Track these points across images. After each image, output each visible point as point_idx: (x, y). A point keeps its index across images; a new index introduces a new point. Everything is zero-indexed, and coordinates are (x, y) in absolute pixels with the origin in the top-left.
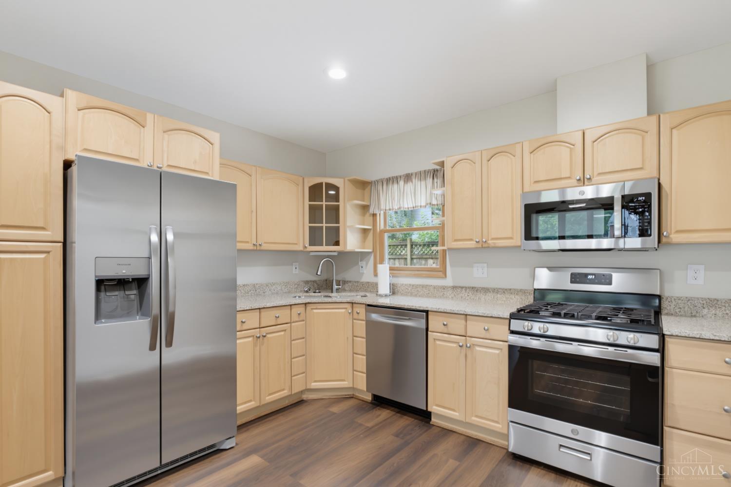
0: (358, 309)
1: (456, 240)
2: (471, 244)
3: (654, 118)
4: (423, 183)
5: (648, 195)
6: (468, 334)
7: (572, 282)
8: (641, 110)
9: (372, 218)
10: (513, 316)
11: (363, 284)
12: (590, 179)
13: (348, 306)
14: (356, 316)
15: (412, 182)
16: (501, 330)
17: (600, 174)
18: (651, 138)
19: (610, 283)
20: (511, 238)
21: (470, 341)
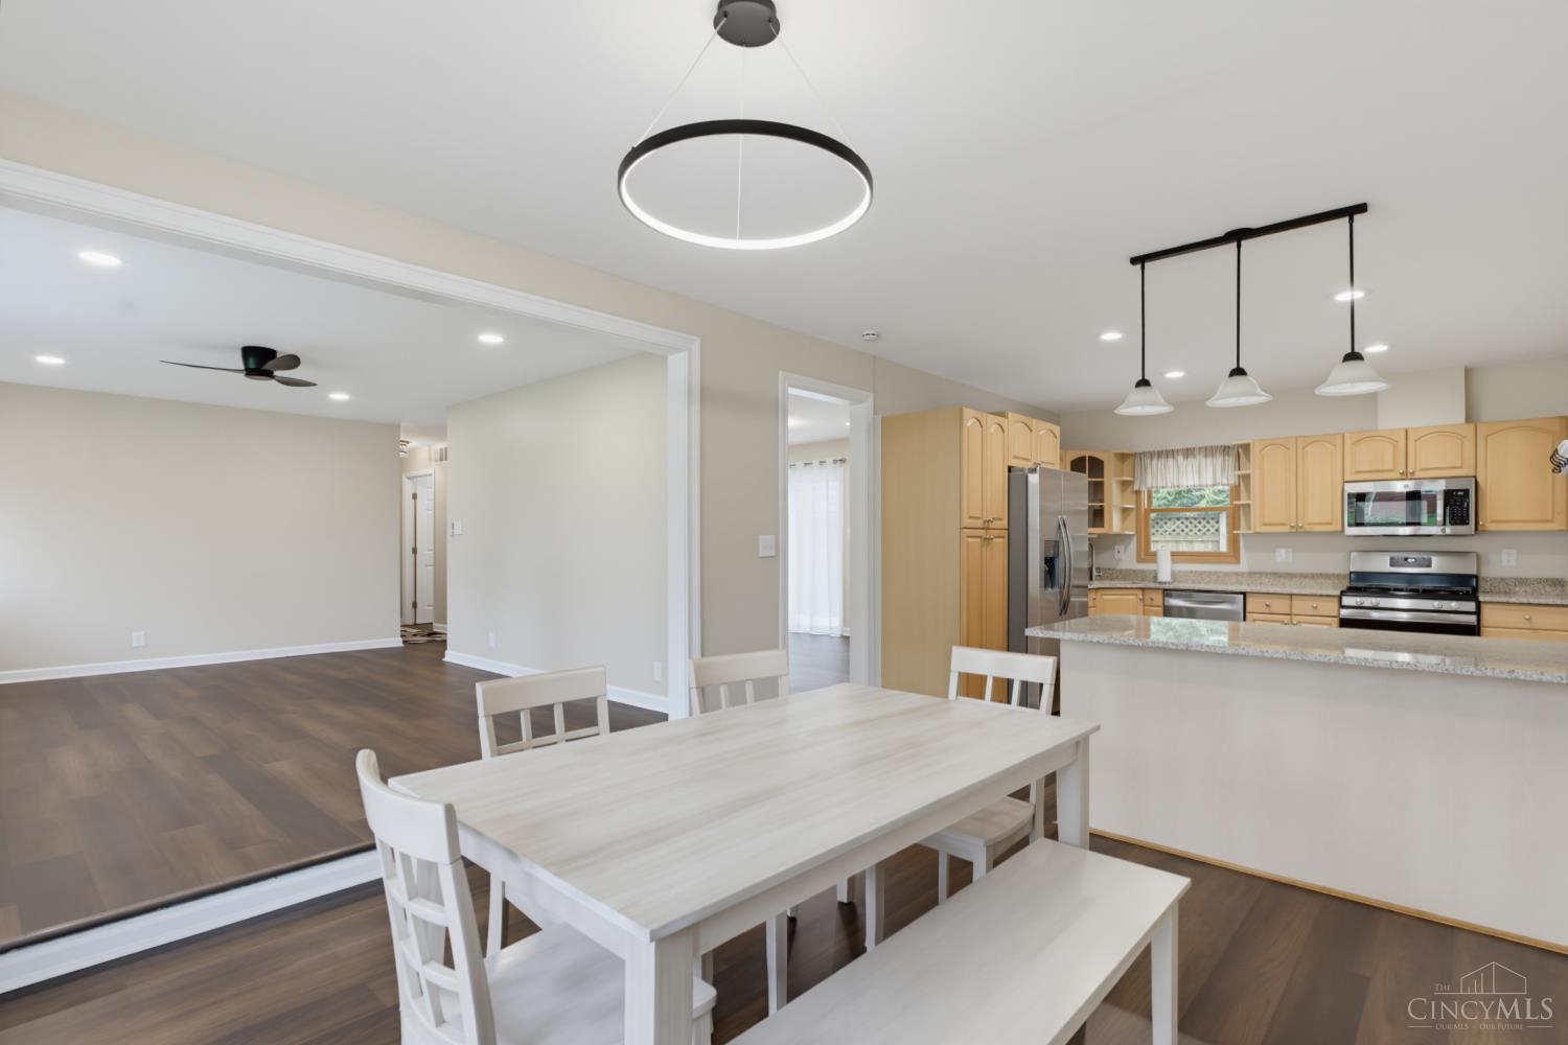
0: (1149, 595)
1: (1265, 525)
2: (1286, 529)
3: (1472, 426)
4: (1209, 460)
5: (1466, 492)
6: (1294, 612)
7: (1391, 565)
8: (1462, 419)
9: (1134, 496)
10: (1343, 593)
11: (1121, 571)
12: (1412, 473)
13: (1139, 593)
14: (1148, 601)
15: (1195, 457)
16: (1331, 607)
17: (1421, 470)
18: (1469, 445)
19: (1429, 566)
20: (1330, 524)
21: (1295, 619)
